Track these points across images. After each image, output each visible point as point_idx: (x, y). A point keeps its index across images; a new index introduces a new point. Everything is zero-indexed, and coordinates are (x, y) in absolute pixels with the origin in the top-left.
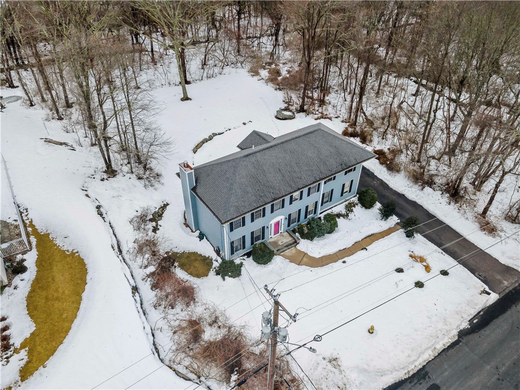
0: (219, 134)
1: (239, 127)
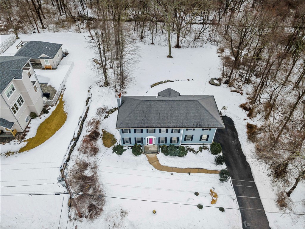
0: (171, 81)
1: (184, 81)
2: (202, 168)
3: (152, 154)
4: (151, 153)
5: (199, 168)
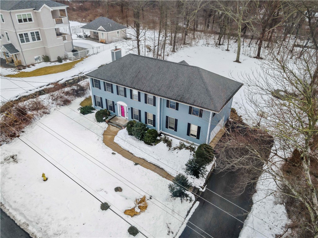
2: (162, 169)
3: (117, 127)
4: (115, 125)
5: (159, 167)
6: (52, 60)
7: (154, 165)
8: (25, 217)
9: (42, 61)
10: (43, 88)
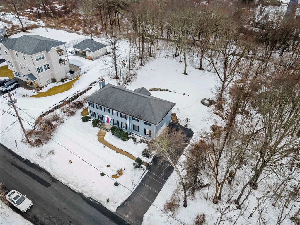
0: (169, 91)
1: (180, 94)
2: (131, 154)
4: (104, 129)
5: (129, 153)
6: (57, 81)
7: (127, 152)
8: (67, 180)
9: (51, 82)
10: (57, 105)
